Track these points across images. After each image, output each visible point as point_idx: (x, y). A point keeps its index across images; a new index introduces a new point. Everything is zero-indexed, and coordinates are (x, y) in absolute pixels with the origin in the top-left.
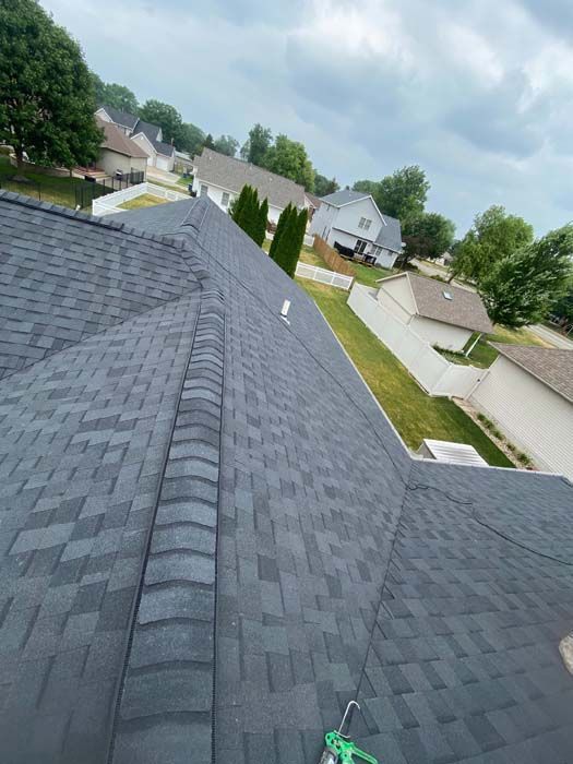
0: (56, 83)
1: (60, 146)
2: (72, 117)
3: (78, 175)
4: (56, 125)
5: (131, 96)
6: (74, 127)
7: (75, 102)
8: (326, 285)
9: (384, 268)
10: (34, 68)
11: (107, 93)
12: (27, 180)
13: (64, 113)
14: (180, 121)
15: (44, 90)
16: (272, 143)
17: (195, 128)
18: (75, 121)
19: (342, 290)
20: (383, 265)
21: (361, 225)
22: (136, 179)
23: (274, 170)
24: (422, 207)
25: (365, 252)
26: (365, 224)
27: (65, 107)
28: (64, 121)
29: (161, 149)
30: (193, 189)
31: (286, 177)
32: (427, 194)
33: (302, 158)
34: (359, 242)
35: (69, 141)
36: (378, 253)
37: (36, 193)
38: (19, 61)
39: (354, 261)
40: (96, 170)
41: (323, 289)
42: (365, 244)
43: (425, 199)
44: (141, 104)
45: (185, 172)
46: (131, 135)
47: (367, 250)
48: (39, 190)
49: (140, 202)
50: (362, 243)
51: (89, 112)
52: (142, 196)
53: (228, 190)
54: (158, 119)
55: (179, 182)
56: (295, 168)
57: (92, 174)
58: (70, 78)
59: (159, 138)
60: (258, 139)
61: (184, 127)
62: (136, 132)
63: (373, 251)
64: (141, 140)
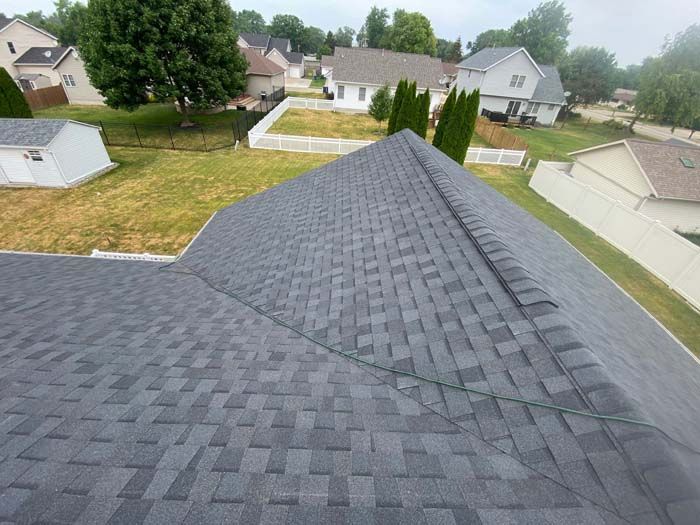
0: (201, 23)
1: (213, 85)
2: (219, 54)
3: (232, 107)
4: (206, 65)
5: (258, 17)
6: (222, 63)
7: (220, 38)
8: (494, 167)
9: (545, 126)
10: (180, 15)
11: (240, 20)
12: (191, 125)
13: (211, 52)
14: (302, 27)
15: (193, 33)
16: (390, 22)
17: (315, 29)
18: (222, 57)
19: (513, 168)
20: (542, 123)
21: (513, 84)
22: (280, 96)
23: (401, 49)
24: (566, 43)
25: (519, 113)
26: (518, 82)
27: (211, 45)
28: (214, 59)
29: (293, 59)
30: (329, 92)
31: (413, 52)
32: (569, 28)
33: (426, 25)
34: (511, 104)
35: (220, 78)
36: (535, 111)
37: (200, 135)
38: (165, 11)
39: (510, 126)
40: (244, 97)
41: (492, 173)
42: (518, 104)
43: (568, 33)
44: (268, 21)
45: (315, 74)
46: (266, 53)
47: (522, 109)
48: (202, 131)
49: (286, 119)
50: (514, 105)
51: (232, 42)
52: (286, 112)
53: (363, 84)
54: (284, 31)
55: (311, 86)
56: (421, 41)
57: (243, 102)
58: (211, 14)
59: (289, 49)
60: (375, 22)
61: (305, 31)
62: (269, 50)
63: (529, 109)
64: (276, 57)
